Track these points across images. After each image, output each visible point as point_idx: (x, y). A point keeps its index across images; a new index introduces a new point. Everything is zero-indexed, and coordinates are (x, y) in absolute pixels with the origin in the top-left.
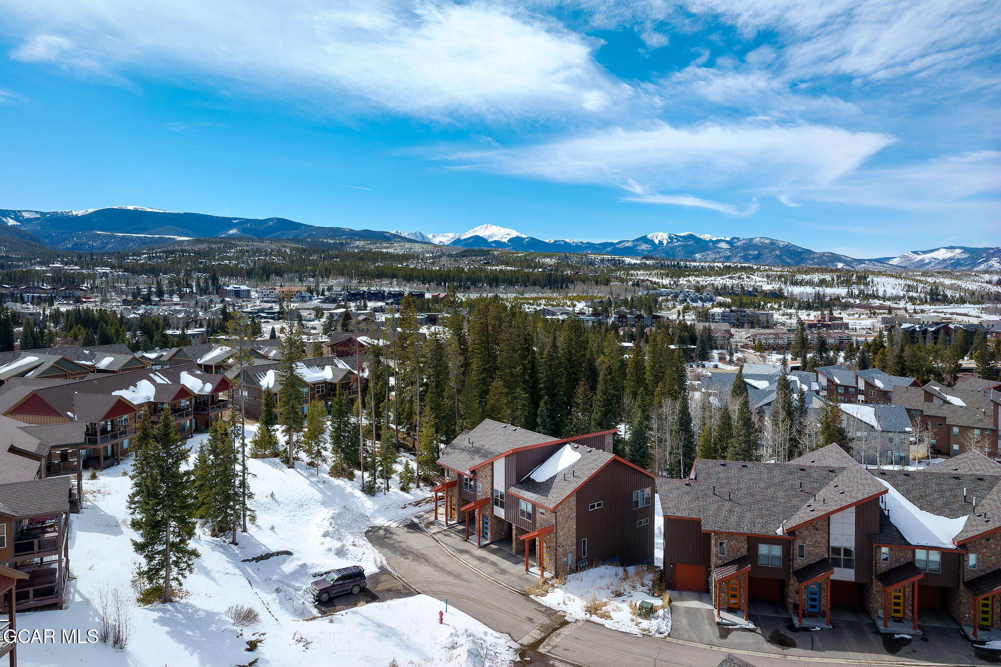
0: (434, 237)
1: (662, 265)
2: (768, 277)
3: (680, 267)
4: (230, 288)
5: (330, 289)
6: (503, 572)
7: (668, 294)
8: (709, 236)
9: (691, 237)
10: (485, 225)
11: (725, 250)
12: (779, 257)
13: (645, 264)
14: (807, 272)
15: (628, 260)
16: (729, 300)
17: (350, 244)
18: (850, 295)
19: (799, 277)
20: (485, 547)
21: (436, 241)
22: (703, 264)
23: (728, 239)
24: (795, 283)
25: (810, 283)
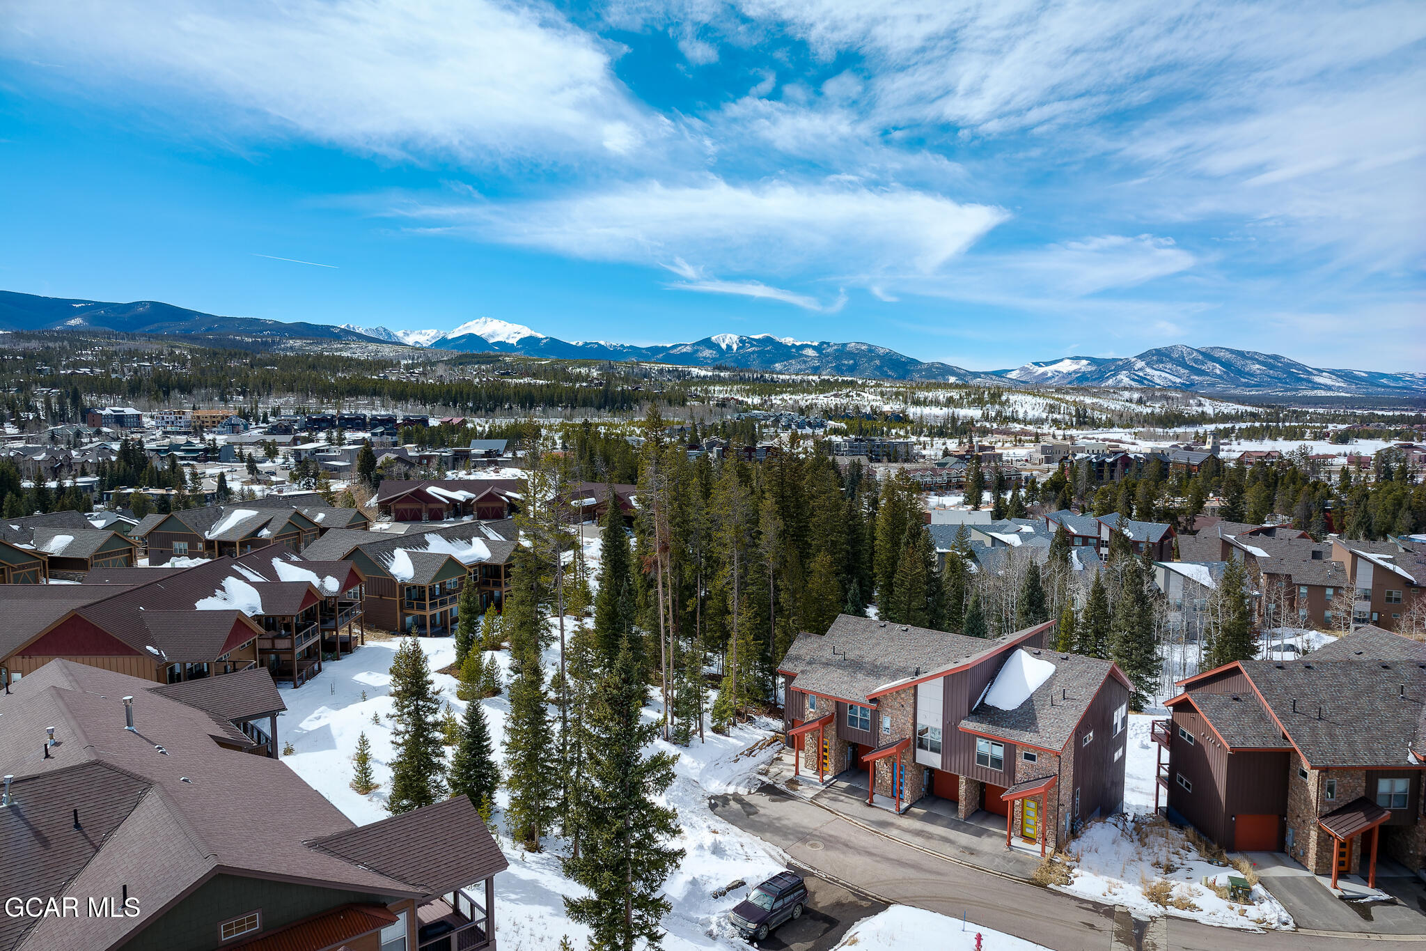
0: (406, 334)
1: (741, 379)
2: (882, 394)
3: (765, 381)
4: (108, 411)
5: (276, 412)
6: (972, 852)
7: (766, 418)
8: (791, 339)
9: (768, 340)
10: (483, 319)
11: (813, 358)
12: (878, 368)
13: (719, 376)
14: (928, 388)
15: (695, 371)
16: (844, 425)
17: (279, 343)
18: (986, 418)
19: (921, 395)
20: (905, 812)
21: (410, 340)
22: (794, 377)
23: (816, 344)
24: (917, 403)
25: (936, 403)
